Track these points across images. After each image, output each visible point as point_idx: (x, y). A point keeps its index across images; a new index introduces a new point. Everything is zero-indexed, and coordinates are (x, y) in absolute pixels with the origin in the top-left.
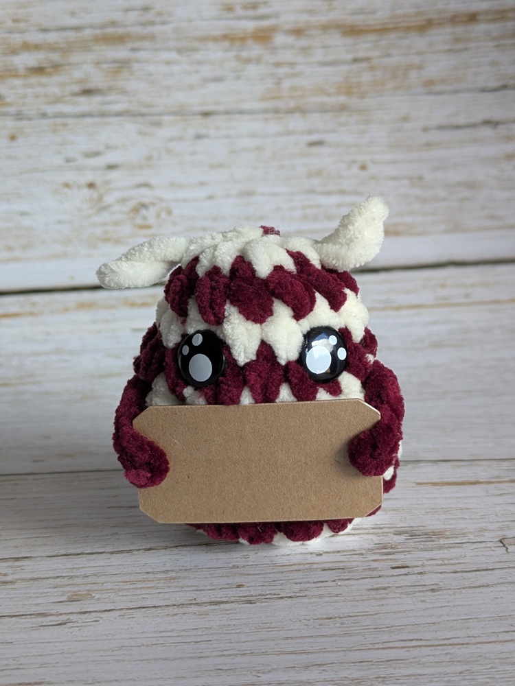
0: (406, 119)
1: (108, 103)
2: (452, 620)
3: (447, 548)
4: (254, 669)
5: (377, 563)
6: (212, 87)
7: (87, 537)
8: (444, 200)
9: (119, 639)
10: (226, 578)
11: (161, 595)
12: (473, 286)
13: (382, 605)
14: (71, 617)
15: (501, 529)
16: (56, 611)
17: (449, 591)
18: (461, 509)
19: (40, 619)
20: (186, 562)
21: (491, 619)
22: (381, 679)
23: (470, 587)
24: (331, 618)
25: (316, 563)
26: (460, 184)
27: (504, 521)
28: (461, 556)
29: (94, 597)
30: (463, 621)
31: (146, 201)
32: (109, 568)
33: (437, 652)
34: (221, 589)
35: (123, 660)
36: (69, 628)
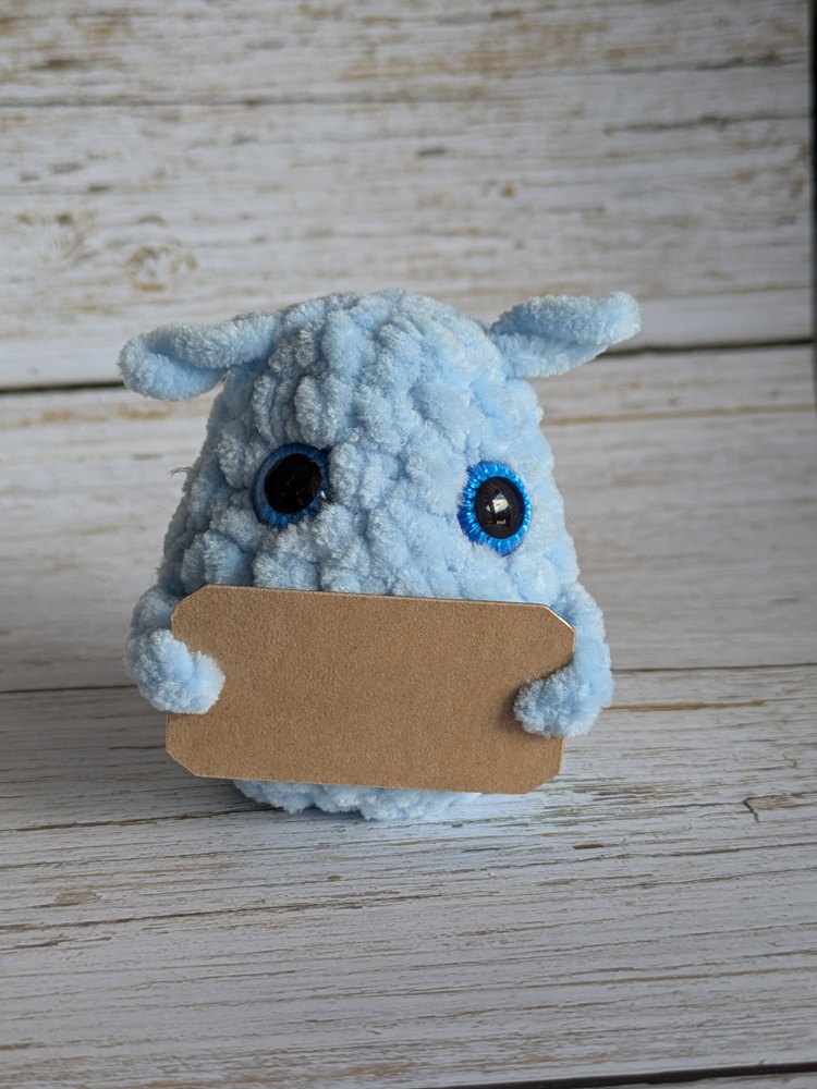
0: (577, 113)
1: (92, 83)
2: (679, 936)
3: (660, 814)
4: (369, 1020)
5: (552, 839)
6: (263, 57)
7: (81, 797)
8: (638, 245)
9: (146, 969)
10: (310, 865)
11: (207, 894)
12: (683, 385)
13: (565, 910)
14: (65, 932)
15: (744, 782)
16: (39, 922)
17: (669, 887)
18: (679, 750)
19: (15, 936)
20: (244, 838)
21: (740, 934)
22: (575, 1037)
23: (703, 881)
24: (484, 933)
25: (454, 840)
26: (663, 220)
27: (748, 770)
28: (684, 828)
29: (99, 898)
30: (696, 937)
31: (154, 245)
32: (120, 849)
33: (658, 991)
34: (303, 883)
35: (156, 1006)
36: (64, 950)
